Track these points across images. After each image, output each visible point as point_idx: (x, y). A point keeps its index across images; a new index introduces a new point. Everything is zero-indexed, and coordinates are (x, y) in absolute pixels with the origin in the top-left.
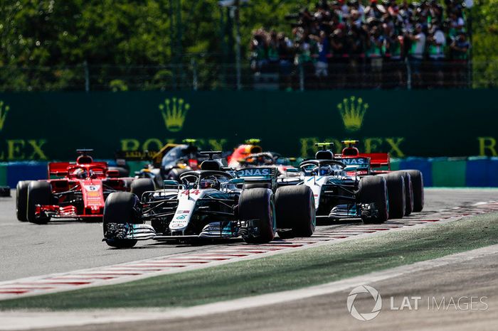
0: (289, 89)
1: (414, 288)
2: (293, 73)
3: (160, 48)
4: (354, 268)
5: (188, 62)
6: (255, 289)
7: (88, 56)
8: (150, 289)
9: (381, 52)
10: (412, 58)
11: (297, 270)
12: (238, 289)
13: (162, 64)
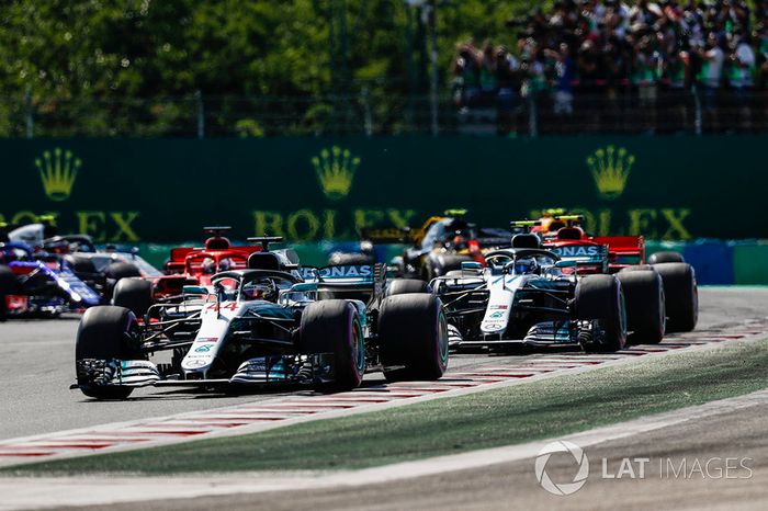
0: (513, 135)
1: (705, 441)
2: (519, 109)
3: (314, 71)
4: (613, 410)
5: (356, 91)
6: (459, 443)
7: (202, 82)
8: (297, 442)
9: (655, 76)
10: (702, 86)
11: (523, 413)
12: (434, 442)
13: (317, 96)
